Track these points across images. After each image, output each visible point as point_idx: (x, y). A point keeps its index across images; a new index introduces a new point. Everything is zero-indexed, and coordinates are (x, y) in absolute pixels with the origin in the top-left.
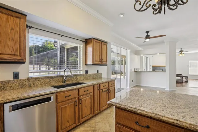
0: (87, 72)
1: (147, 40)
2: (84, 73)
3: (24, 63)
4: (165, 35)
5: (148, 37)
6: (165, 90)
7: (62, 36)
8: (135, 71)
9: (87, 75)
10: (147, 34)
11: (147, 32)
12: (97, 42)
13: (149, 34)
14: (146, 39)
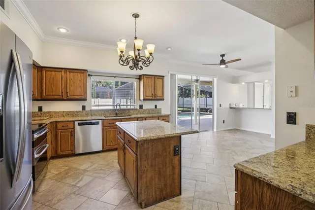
0: (141, 107)
1: (223, 66)
2: (138, 108)
3: (86, 100)
4: (240, 59)
5: (223, 62)
6: (271, 137)
7: (115, 77)
8: (230, 108)
9: (141, 110)
10: (221, 58)
11: (223, 56)
12: (148, 78)
13: (224, 58)
14: (221, 65)
